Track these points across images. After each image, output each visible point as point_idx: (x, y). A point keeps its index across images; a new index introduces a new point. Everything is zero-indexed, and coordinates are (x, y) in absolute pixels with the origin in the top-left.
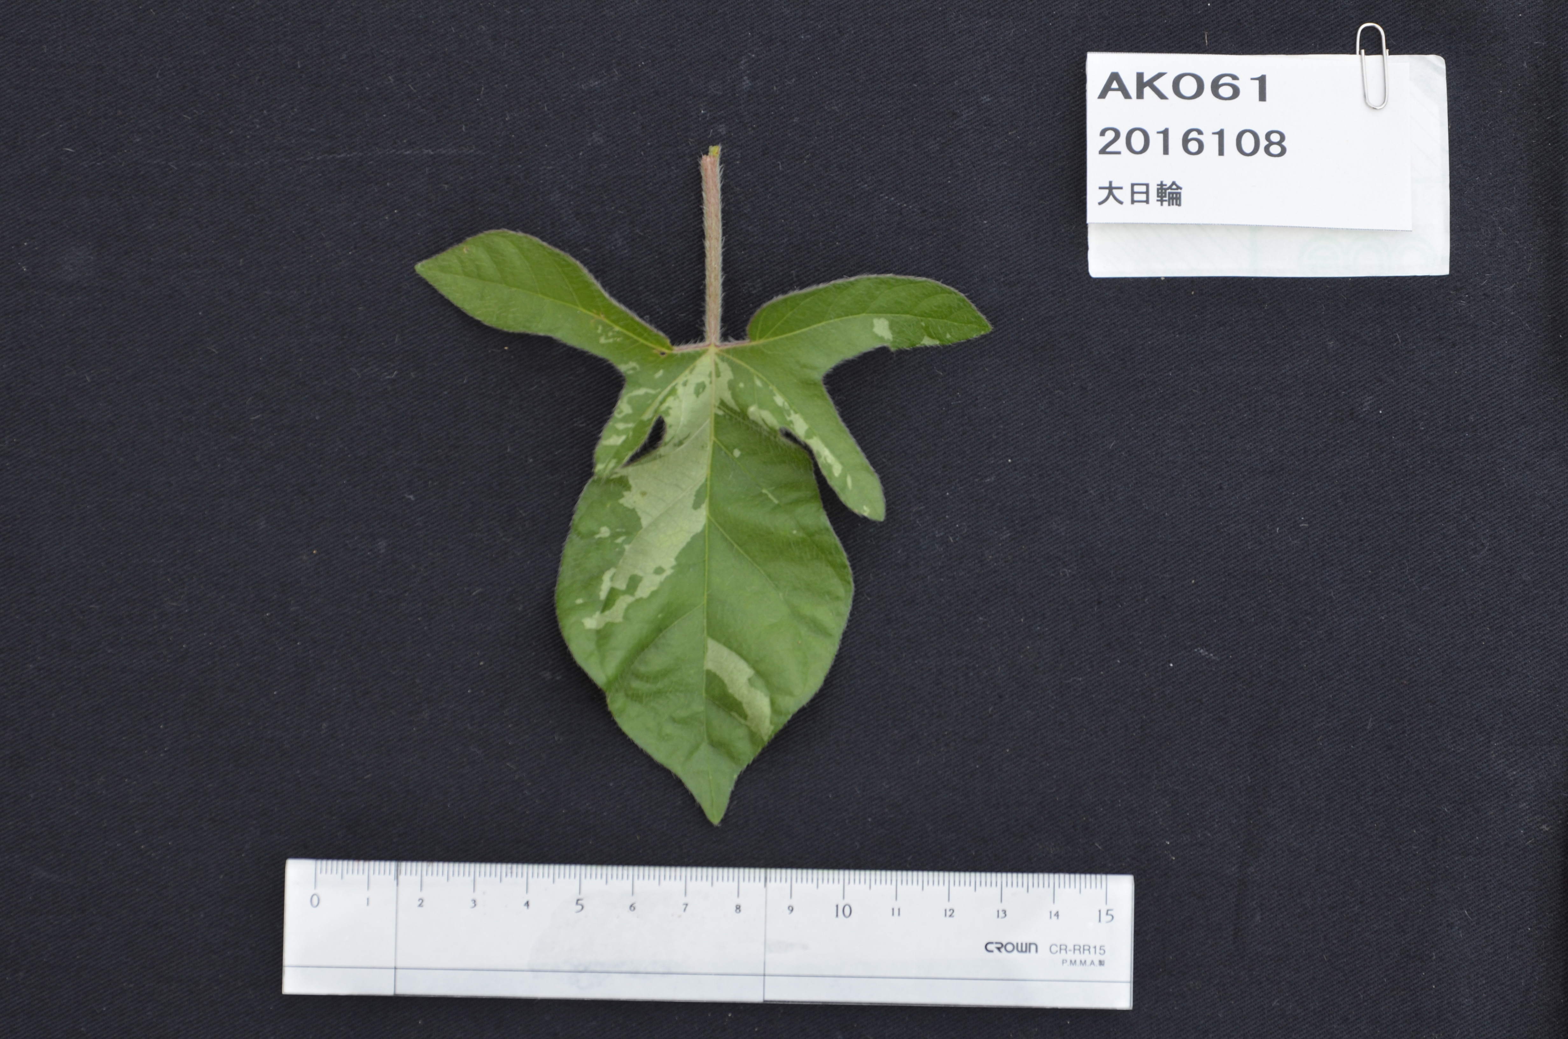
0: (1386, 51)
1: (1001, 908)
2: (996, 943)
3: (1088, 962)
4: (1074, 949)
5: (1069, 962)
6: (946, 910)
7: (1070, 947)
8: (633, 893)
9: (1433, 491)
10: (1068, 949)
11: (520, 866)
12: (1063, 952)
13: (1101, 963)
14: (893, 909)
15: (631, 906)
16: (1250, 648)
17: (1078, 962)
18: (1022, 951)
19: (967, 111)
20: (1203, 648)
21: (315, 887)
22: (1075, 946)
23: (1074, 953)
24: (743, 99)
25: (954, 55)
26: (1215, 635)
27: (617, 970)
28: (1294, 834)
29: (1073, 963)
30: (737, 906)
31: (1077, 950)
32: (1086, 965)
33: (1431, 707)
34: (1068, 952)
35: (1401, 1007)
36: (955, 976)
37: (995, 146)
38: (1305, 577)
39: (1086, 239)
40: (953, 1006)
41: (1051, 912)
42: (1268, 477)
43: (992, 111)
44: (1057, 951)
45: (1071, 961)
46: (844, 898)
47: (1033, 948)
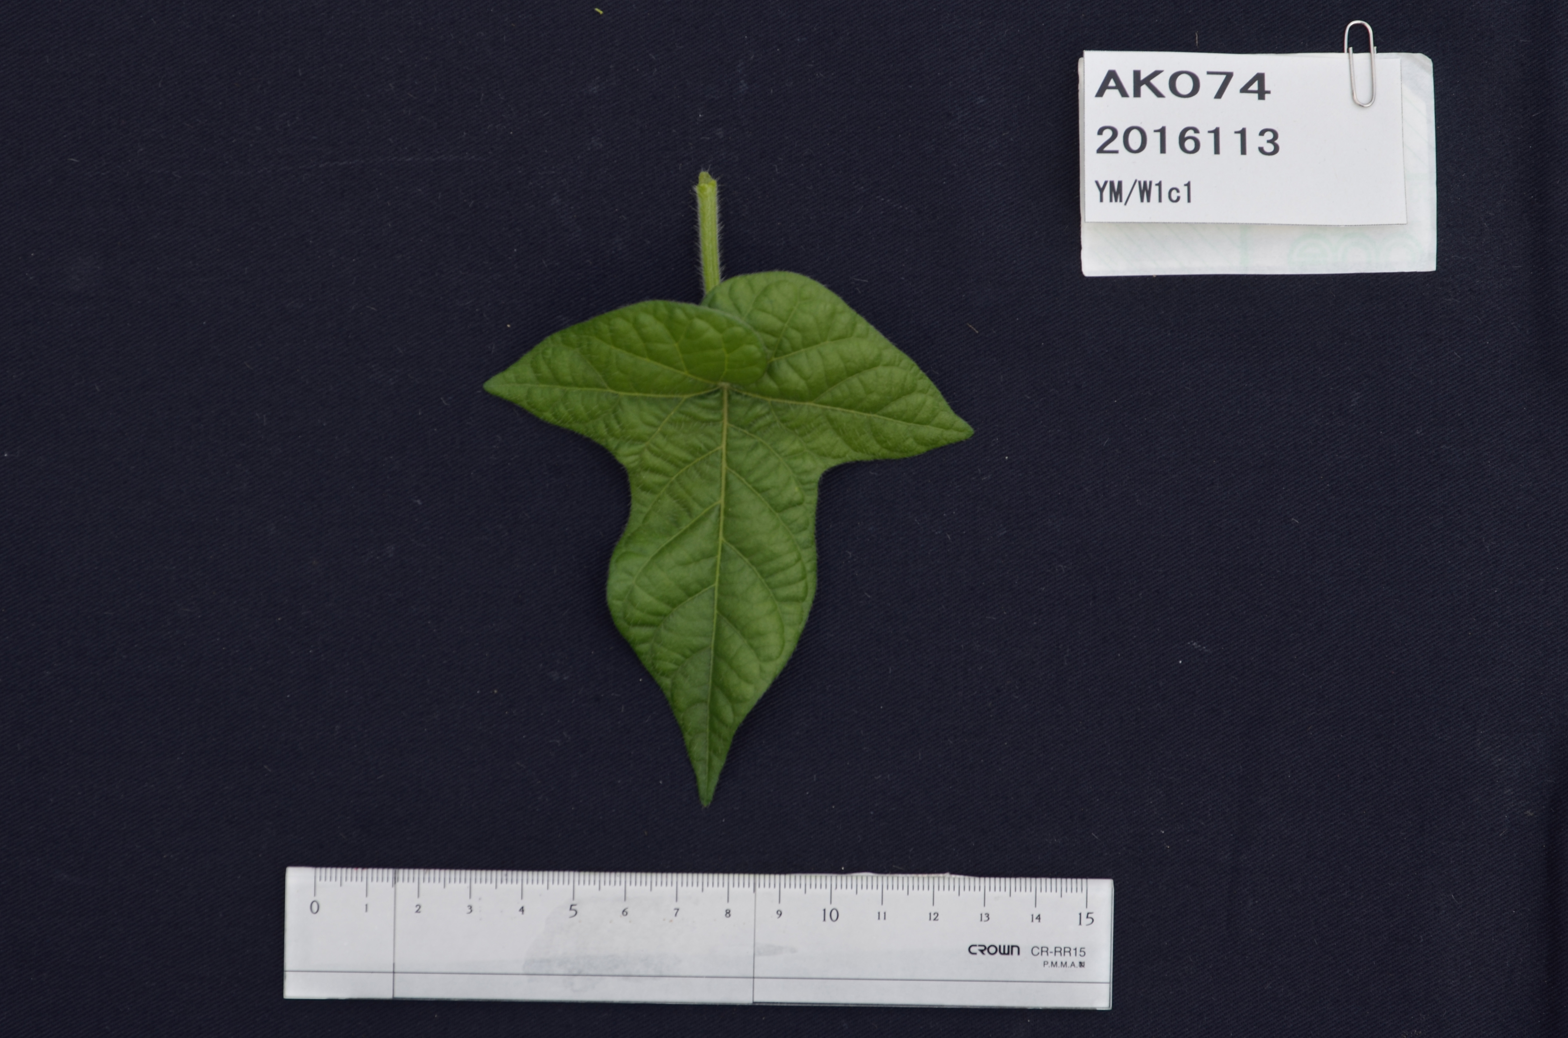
1: (984, 911)
2: (980, 946)
3: (1069, 964)
4: (1055, 951)
5: (1050, 964)
6: (930, 914)
7: (1052, 949)
8: (625, 899)
9: (1420, 485)
10: (1049, 952)
11: (515, 872)
12: (1045, 954)
13: (1081, 964)
14: (879, 913)
15: (624, 911)
16: (1243, 640)
17: (1059, 964)
18: (1004, 953)
19: (962, 112)
20: (1196, 641)
21: (315, 895)
22: (1055, 948)
23: (1055, 954)
24: (740, 102)
25: (948, 57)
26: (1207, 628)
27: (610, 973)
28: (1285, 822)
29: (1055, 964)
30: (726, 911)
31: (1058, 952)
32: (1066, 966)
33: (1419, 696)
34: (1049, 954)
35: (1390, 989)
36: (939, 978)
37: (990, 146)
38: (1295, 571)
39: (1080, 238)
40: (937, 1007)
41: (1032, 915)
42: (1259, 473)
43: (986, 112)
44: (1038, 953)
45: (1052, 963)
46: (831, 902)
47: (1015, 950)
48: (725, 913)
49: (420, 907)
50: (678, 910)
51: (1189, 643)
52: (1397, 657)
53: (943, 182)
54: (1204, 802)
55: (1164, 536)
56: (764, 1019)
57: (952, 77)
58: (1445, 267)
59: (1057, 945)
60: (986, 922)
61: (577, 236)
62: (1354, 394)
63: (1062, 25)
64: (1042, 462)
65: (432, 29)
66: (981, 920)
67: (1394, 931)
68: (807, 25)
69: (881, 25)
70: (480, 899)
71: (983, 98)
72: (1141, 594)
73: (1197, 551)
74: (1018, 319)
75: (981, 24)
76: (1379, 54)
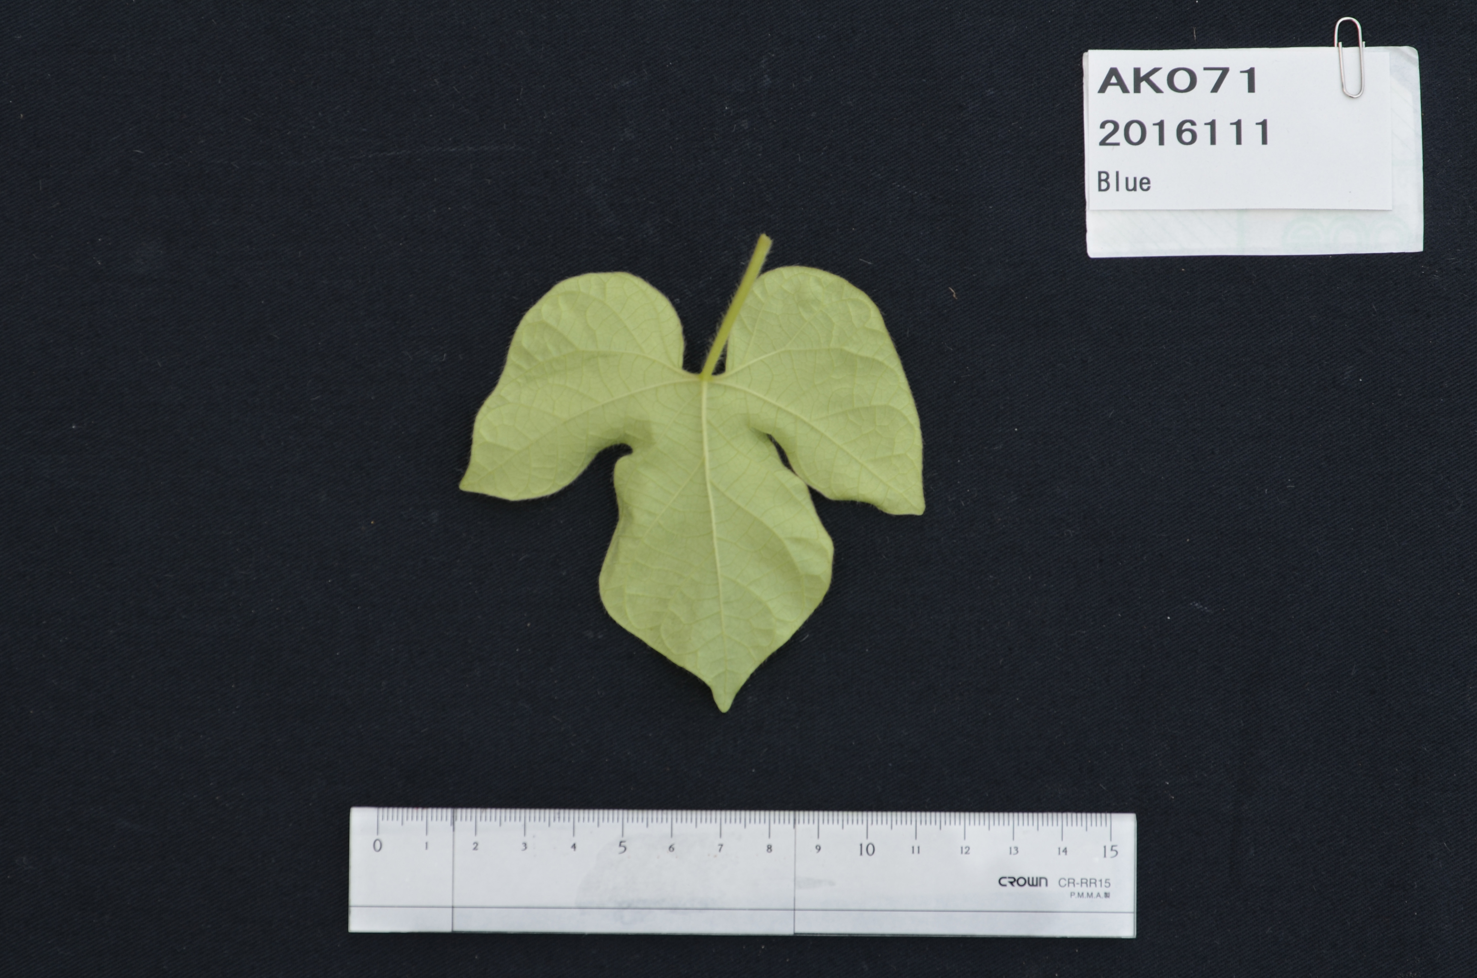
0: (1362, 43)
1: (1013, 844)
2: (1009, 878)
3: (1095, 895)
4: (1082, 883)
5: (1076, 894)
6: (962, 848)
7: (1078, 880)
8: (672, 835)
9: (1411, 453)
10: (1075, 883)
11: (567, 811)
12: (1072, 885)
13: (1107, 895)
14: (913, 847)
15: (670, 847)
16: (1242, 601)
17: (1085, 895)
18: (1033, 885)
19: (972, 103)
20: (1198, 602)
21: (378, 833)
22: (1082, 879)
23: (1081, 886)
24: (764, 96)
25: (960, 52)
26: (1208, 590)
27: (658, 906)
28: (1284, 774)
29: (1081, 895)
30: (768, 846)
31: (1084, 883)
32: (1092, 897)
34: (1076, 885)
35: (1386, 933)
36: (971, 909)
37: (999, 136)
38: (1292, 535)
39: (1085, 222)
40: (969, 937)
41: (1059, 849)
42: (1257, 442)
43: (996, 104)
44: (1065, 885)
45: (1079, 894)
46: (867, 837)
47: (1043, 882)
48: (766, 848)
49: (477, 844)
50: (722, 845)
51: (1191, 604)
52: (1390, 616)
53: (955, 169)
54: (1206, 755)
55: (1167, 502)
57: (963, 71)
58: (1432, 248)
59: (1083, 877)
60: (1016, 856)
61: (610, 221)
62: (1347, 367)
63: (1068, 22)
64: (1051, 433)
65: (475, 28)
66: (1011, 853)
67: (1389, 877)
68: (827, 23)
69: (897, 23)
70: (534, 837)
71: (993, 90)
72: (1145, 557)
73: (1198, 516)
74: (1027, 298)
75: (991, 21)
76: (1367, 48)
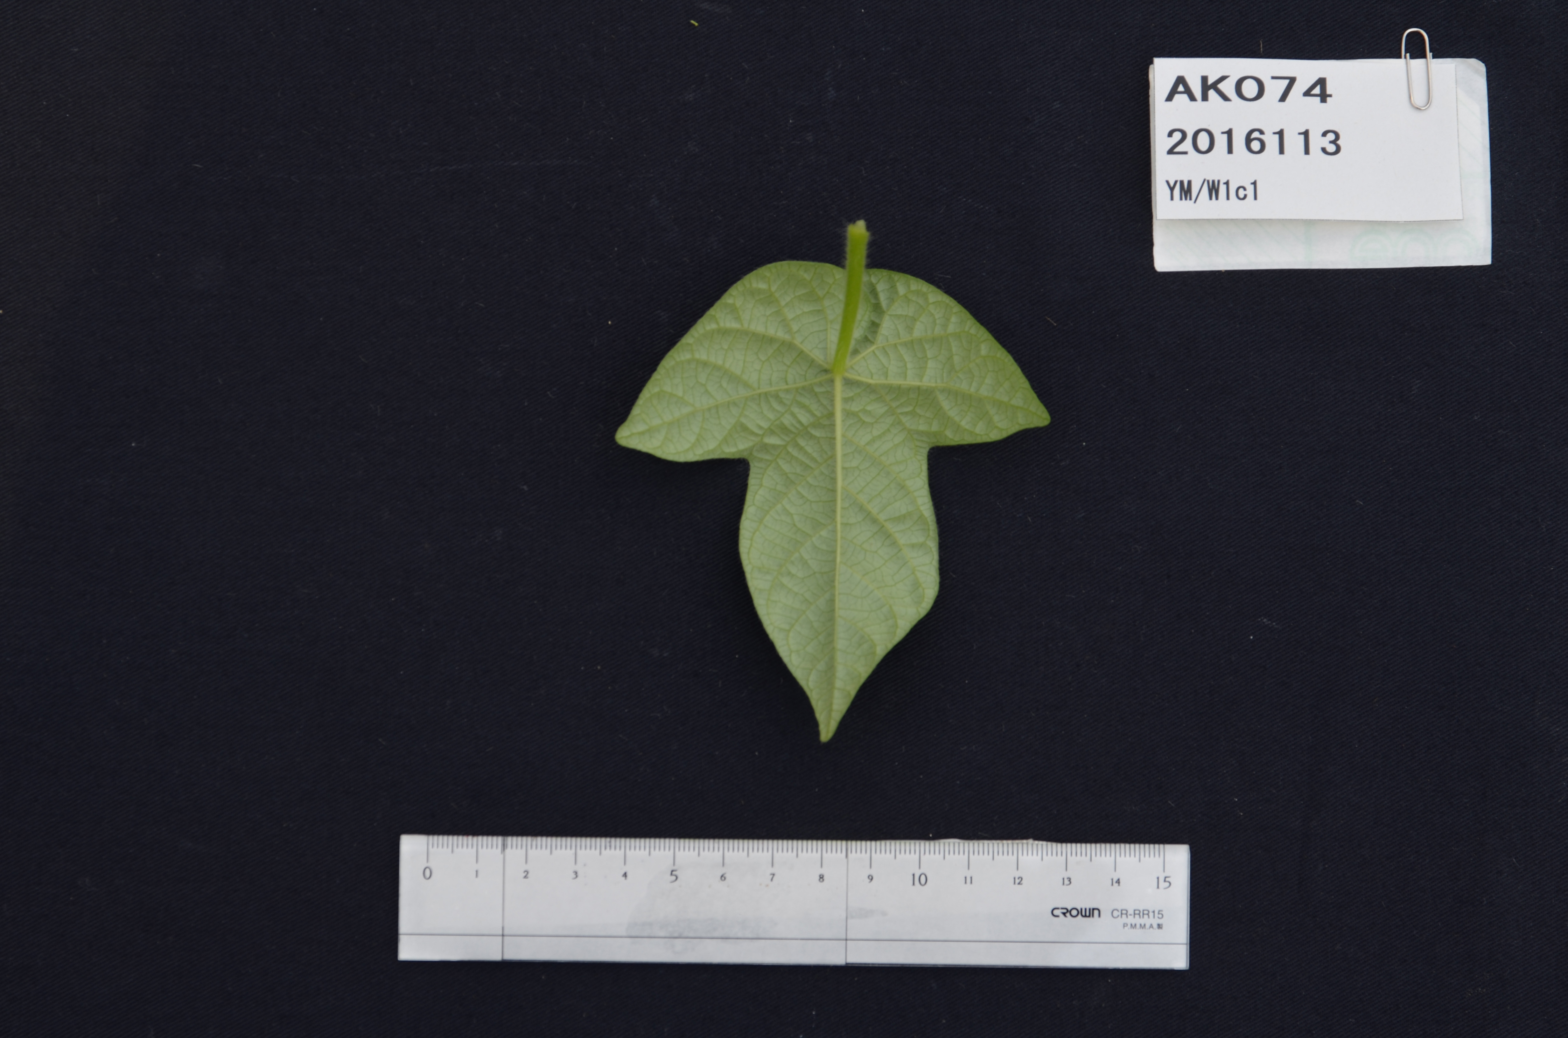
1: (1066, 875)
2: (1062, 908)
3: (1148, 926)
4: (1135, 914)
5: (1129, 926)
6: (1015, 878)
7: (1131, 912)
8: (723, 865)
10: (1128, 914)
11: (618, 840)
12: (1124, 916)
13: (1160, 926)
14: (966, 878)
15: (722, 876)
16: (1310, 616)
17: (1138, 926)
18: (1086, 916)
19: (1039, 116)
21: (428, 861)
22: (1135, 910)
23: (1134, 917)
24: (829, 108)
25: (1026, 64)
26: (1277, 605)
27: (709, 935)
29: (1133, 926)
30: (820, 875)
31: (1137, 914)
32: (1145, 928)
33: (1480, 669)
34: (1129, 916)
35: (1455, 949)
36: (1023, 940)
37: (1065, 149)
39: (1152, 236)
40: (1022, 967)
41: (1112, 880)
43: (1062, 117)
44: (1118, 916)
45: (1131, 925)
46: (920, 867)
47: (1096, 912)
48: (818, 878)
49: (528, 873)
50: (774, 875)
51: (1259, 620)
52: (1458, 631)
53: (1022, 182)
54: (1275, 771)
56: (856, 979)
57: (1029, 84)
58: (1500, 261)
59: (1136, 908)
60: (1068, 886)
61: (674, 235)
62: (1414, 381)
63: (1134, 34)
64: (1118, 448)
66: (1064, 884)
67: (1458, 893)
68: (892, 35)
69: (962, 35)
70: (585, 865)
71: (1059, 103)
72: (1213, 573)
74: (1093, 312)
75: (1057, 33)
76: (1435, 60)
